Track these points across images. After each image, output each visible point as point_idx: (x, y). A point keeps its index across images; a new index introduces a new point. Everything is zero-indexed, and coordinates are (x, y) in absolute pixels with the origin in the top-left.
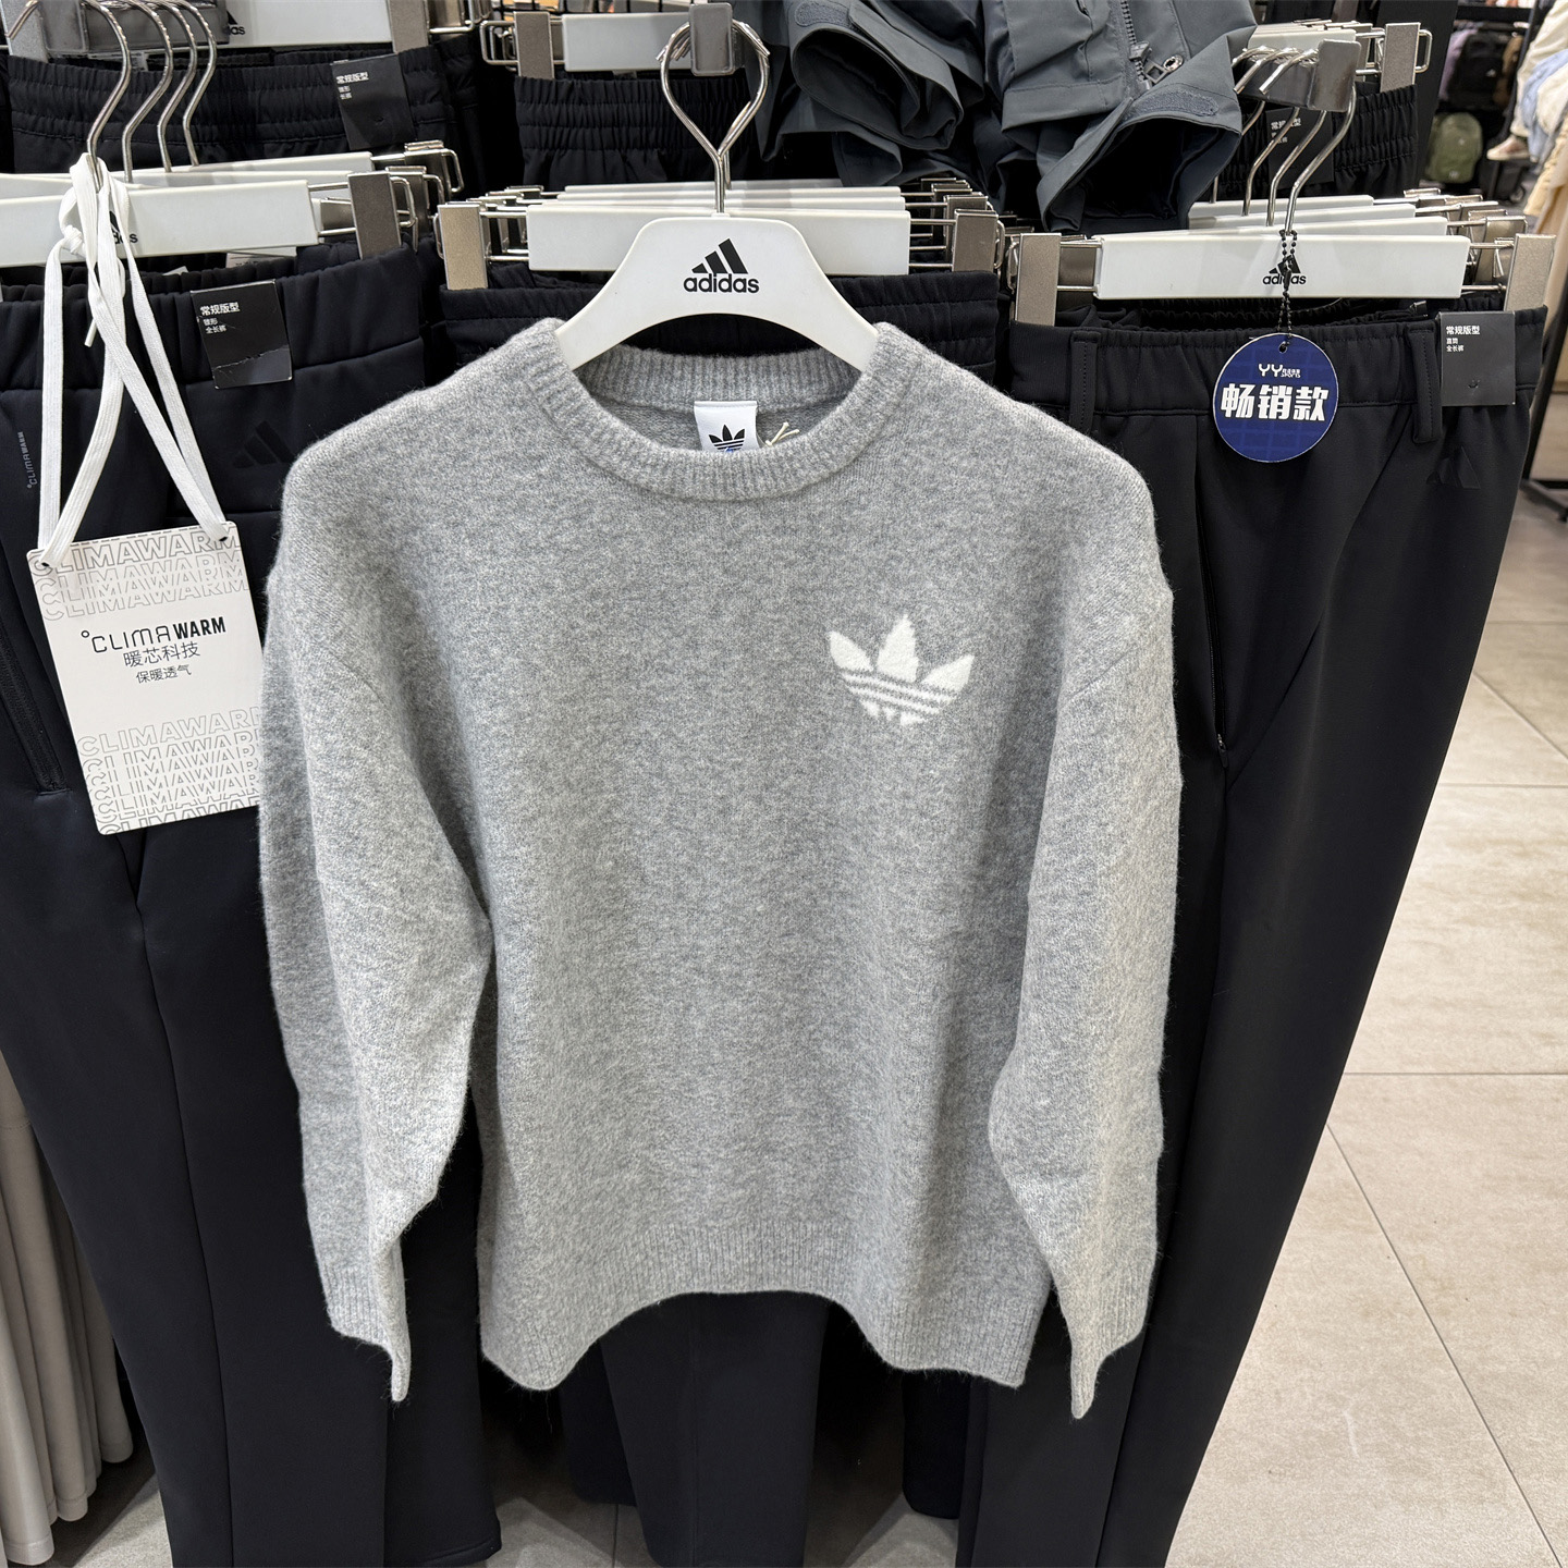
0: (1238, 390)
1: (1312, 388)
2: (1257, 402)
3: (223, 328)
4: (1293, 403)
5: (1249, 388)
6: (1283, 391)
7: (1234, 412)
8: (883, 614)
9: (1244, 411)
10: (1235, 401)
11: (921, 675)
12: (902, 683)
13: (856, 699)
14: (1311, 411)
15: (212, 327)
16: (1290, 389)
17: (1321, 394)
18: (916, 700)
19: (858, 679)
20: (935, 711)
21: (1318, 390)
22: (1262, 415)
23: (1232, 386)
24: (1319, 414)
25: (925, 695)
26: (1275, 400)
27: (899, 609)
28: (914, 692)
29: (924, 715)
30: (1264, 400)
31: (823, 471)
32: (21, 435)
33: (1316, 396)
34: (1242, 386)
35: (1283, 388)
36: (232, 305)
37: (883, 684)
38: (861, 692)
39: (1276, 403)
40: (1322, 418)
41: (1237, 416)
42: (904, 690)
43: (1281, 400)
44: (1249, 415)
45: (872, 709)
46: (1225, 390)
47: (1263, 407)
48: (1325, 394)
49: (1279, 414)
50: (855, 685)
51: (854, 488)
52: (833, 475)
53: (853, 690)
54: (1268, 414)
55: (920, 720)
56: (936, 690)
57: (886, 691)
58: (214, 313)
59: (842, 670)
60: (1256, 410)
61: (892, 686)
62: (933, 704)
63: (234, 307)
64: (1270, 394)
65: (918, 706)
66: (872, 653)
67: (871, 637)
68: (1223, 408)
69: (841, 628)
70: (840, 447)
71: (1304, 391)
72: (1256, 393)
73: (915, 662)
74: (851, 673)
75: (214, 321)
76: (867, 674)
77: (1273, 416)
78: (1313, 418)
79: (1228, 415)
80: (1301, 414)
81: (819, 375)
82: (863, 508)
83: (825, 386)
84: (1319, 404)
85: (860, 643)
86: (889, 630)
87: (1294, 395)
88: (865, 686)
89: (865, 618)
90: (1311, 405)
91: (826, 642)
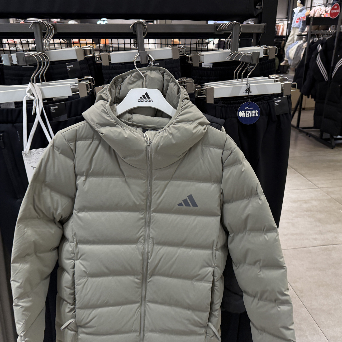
0: (242, 112)
1: (255, 111)
2: (245, 114)
3: (55, 111)
4: (252, 114)
6: (250, 112)
7: (241, 116)
10: (241, 114)
14: (256, 115)
15: (53, 111)
16: (251, 111)
17: (257, 111)
22: (247, 116)
23: (240, 112)
24: (257, 115)
26: (249, 113)
30: (247, 114)
32: (18, 131)
33: (256, 112)
35: (250, 111)
36: (56, 107)
39: (249, 114)
40: (258, 116)
41: (242, 117)
43: (250, 113)
44: (244, 116)
46: (239, 112)
47: (247, 115)
48: (258, 111)
49: (250, 116)
54: (248, 116)
58: (53, 108)
60: (245, 115)
63: (57, 107)
64: (247, 112)
68: (239, 116)
71: (254, 111)
72: (245, 112)
75: (53, 110)
77: (249, 116)
78: (256, 116)
79: (240, 117)
80: (254, 115)
84: (257, 113)
87: (252, 112)
90: (255, 114)
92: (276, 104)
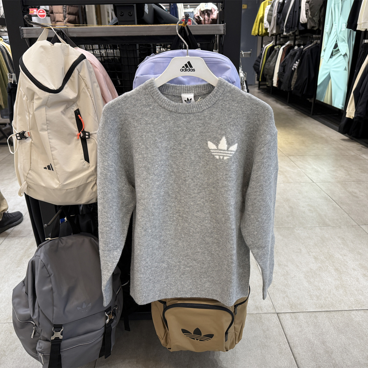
8: (219, 136)
11: (228, 148)
12: (224, 150)
13: (213, 156)
18: (228, 153)
19: (214, 151)
20: (231, 155)
25: (229, 152)
27: (223, 135)
28: (227, 152)
29: (229, 156)
31: (207, 107)
37: (220, 151)
38: (215, 154)
42: (225, 152)
45: (217, 157)
50: (213, 152)
51: (213, 110)
52: (209, 107)
53: (213, 154)
55: (228, 158)
56: (231, 151)
57: (220, 153)
59: (210, 149)
61: (222, 151)
62: (231, 154)
65: (228, 155)
66: (217, 145)
67: (217, 142)
69: (210, 141)
70: (210, 102)
73: (226, 146)
74: (212, 150)
76: (216, 150)
81: (207, 88)
82: (215, 114)
83: (208, 90)
85: (214, 143)
86: (221, 140)
88: (215, 152)
89: (215, 138)
91: (207, 144)
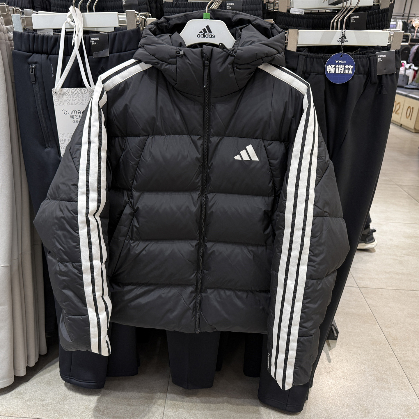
2: (335, 69)
4: (344, 69)
5: (334, 66)
6: (342, 67)
9: (333, 72)
10: (330, 69)
14: (349, 71)
21: (350, 66)
22: (337, 72)
23: (329, 65)
24: (351, 72)
26: (340, 69)
30: (337, 69)
32: (52, 65)
33: (350, 68)
34: (332, 65)
41: (331, 72)
48: (352, 67)
49: (341, 72)
58: (94, 40)
60: (335, 71)
63: (98, 39)
64: (338, 67)
68: (327, 71)
71: (347, 66)
75: (94, 42)
77: (339, 72)
78: (349, 73)
79: (329, 72)
80: (346, 72)
87: (344, 67)
92: (379, 60)
